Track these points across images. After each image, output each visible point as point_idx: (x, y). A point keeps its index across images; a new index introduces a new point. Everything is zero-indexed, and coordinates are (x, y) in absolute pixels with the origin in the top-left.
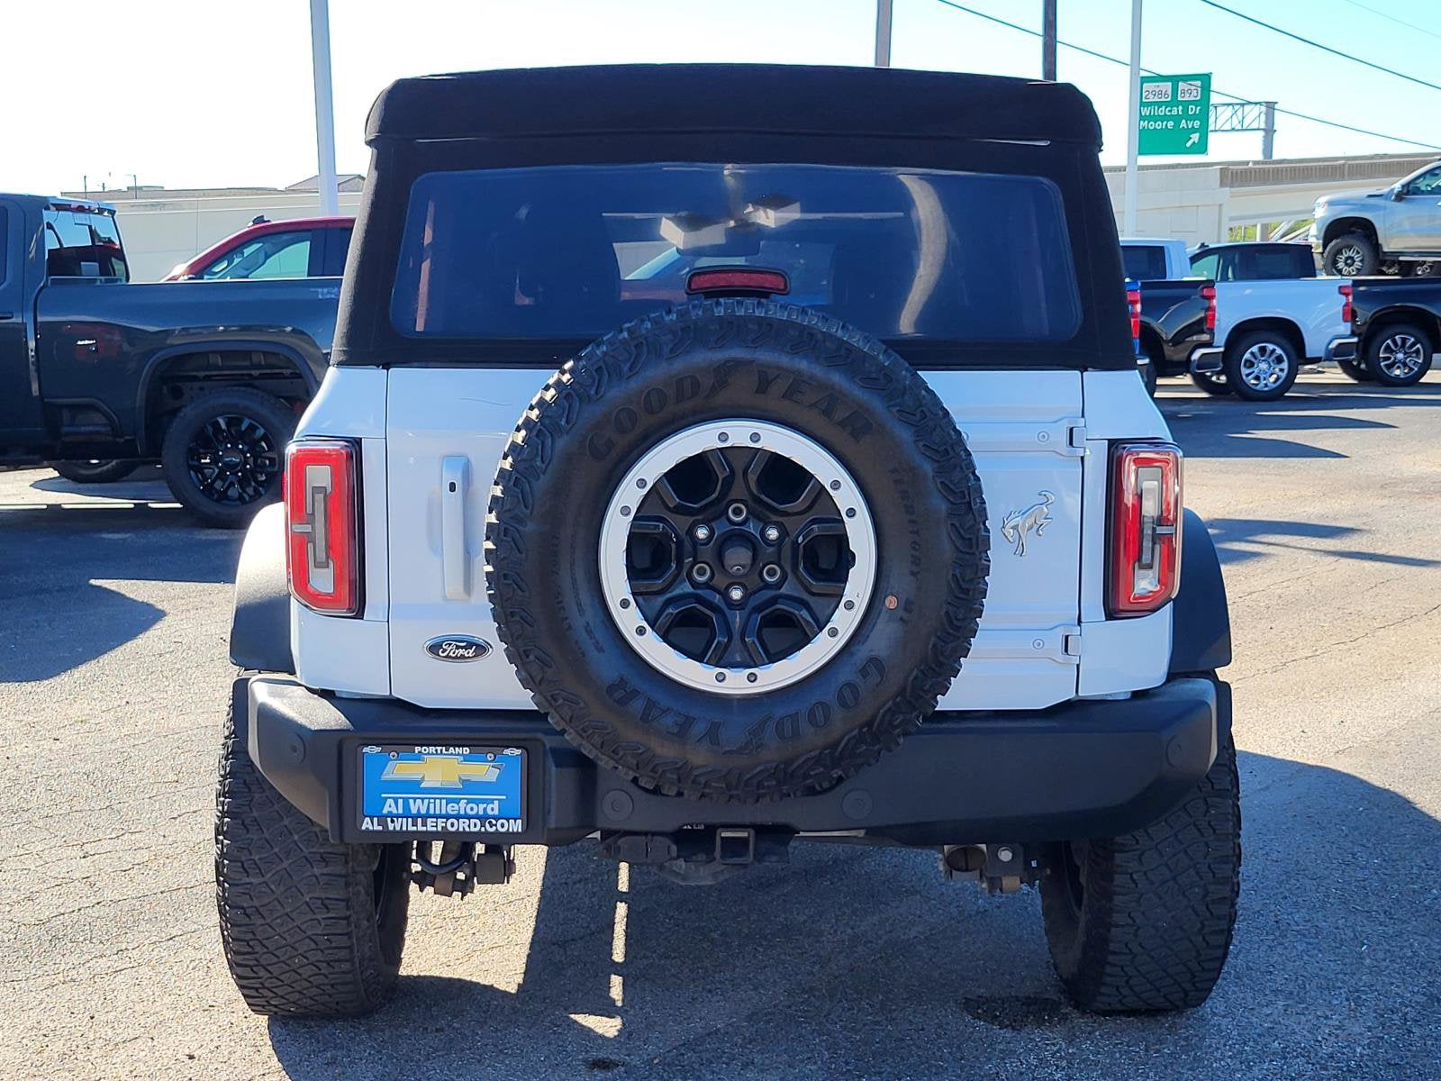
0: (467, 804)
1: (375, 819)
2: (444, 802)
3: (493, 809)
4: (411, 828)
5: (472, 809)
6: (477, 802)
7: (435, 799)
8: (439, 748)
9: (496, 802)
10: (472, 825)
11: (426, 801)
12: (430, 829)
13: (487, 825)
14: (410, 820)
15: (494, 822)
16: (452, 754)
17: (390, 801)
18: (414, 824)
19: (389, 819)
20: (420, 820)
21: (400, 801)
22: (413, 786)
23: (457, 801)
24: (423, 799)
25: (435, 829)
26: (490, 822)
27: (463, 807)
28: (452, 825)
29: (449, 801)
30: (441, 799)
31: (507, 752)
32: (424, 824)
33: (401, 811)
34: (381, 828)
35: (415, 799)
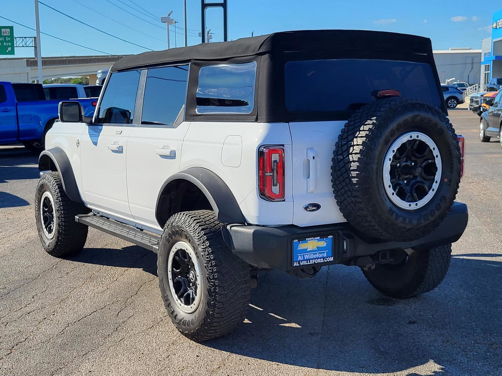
0: (318, 254)
1: (297, 262)
2: (313, 254)
3: (325, 255)
4: (306, 264)
5: (320, 256)
6: (321, 253)
7: (310, 254)
8: (312, 238)
9: (326, 253)
10: (321, 260)
11: (308, 255)
12: (311, 263)
13: (325, 260)
14: (306, 261)
15: (326, 259)
16: (315, 240)
17: (300, 256)
18: (307, 262)
19: (301, 262)
20: (308, 261)
21: (302, 256)
22: (305, 251)
23: (316, 254)
24: (307, 254)
25: (312, 263)
26: (325, 259)
27: (318, 255)
28: (316, 261)
29: (314, 254)
30: (312, 254)
31: (329, 237)
32: (309, 262)
33: (302, 259)
34: (299, 265)
35: (306, 255)
